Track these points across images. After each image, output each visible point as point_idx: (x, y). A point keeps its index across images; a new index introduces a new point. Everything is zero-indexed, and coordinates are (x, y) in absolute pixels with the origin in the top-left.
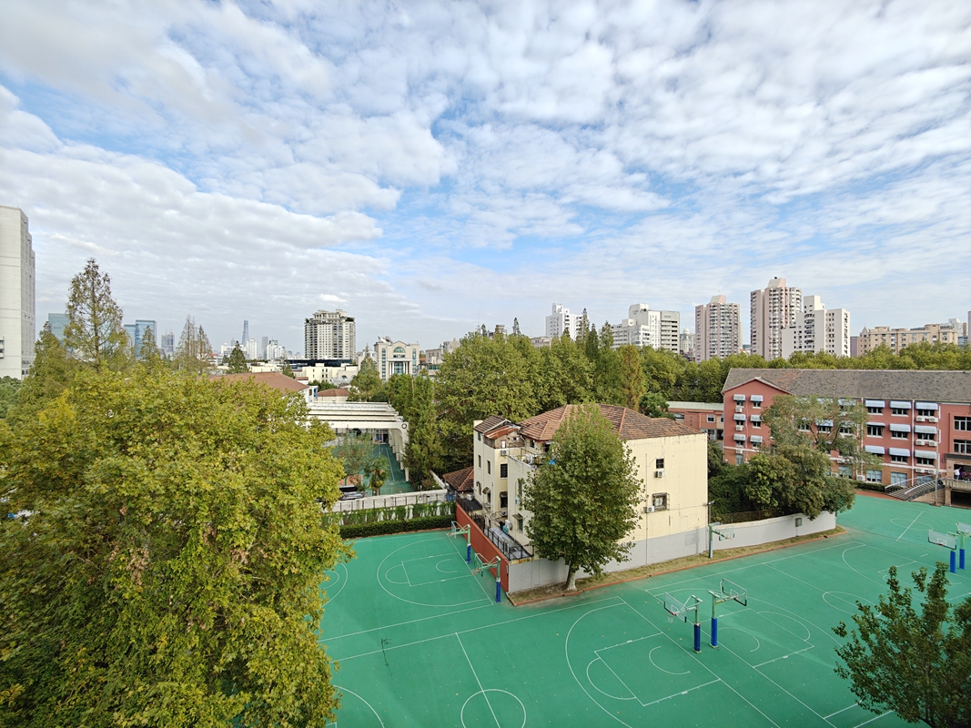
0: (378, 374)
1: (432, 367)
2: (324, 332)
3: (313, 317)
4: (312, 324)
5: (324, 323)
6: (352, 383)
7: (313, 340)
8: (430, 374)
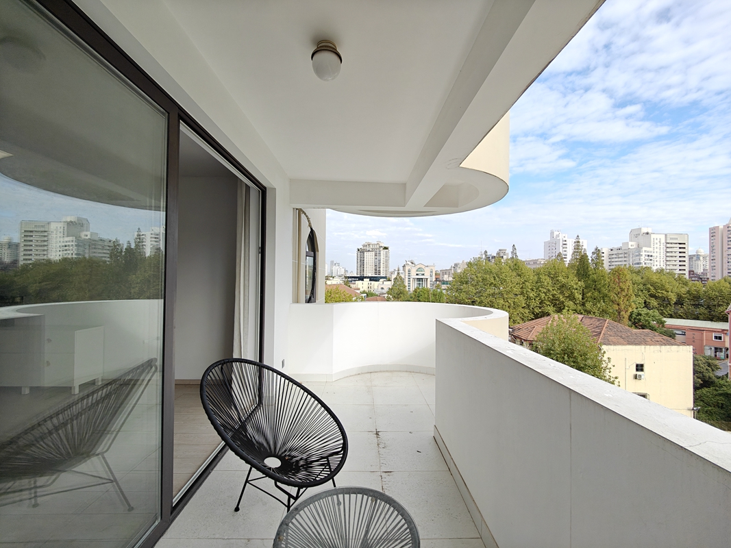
0: (405, 287)
1: (444, 282)
2: (369, 257)
3: (362, 247)
4: (361, 252)
5: (369, 251)
6: (388, 293)
7: (361, 263)
8: (443, 288)
